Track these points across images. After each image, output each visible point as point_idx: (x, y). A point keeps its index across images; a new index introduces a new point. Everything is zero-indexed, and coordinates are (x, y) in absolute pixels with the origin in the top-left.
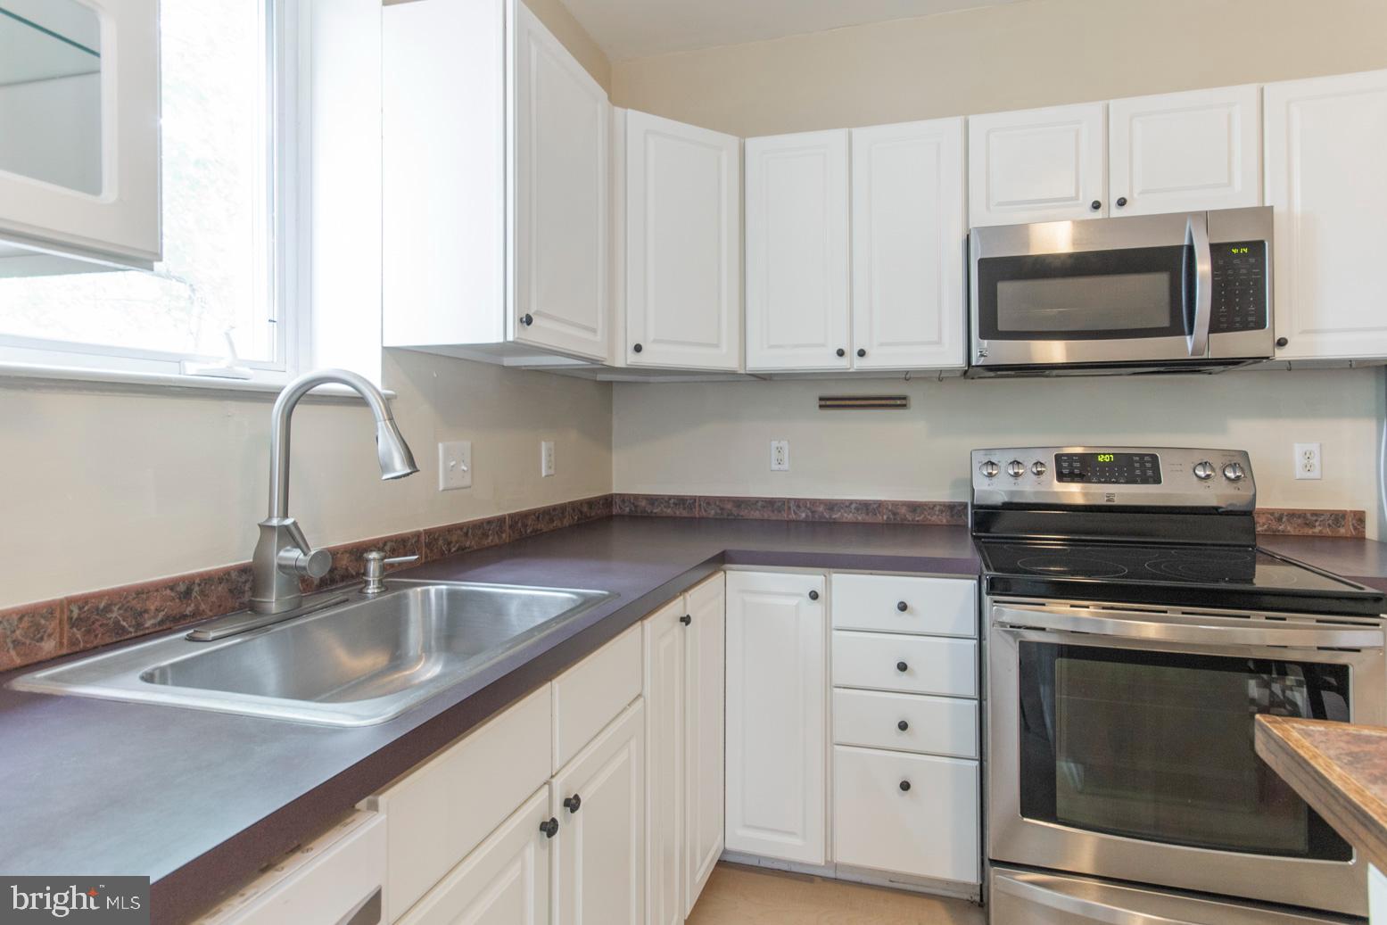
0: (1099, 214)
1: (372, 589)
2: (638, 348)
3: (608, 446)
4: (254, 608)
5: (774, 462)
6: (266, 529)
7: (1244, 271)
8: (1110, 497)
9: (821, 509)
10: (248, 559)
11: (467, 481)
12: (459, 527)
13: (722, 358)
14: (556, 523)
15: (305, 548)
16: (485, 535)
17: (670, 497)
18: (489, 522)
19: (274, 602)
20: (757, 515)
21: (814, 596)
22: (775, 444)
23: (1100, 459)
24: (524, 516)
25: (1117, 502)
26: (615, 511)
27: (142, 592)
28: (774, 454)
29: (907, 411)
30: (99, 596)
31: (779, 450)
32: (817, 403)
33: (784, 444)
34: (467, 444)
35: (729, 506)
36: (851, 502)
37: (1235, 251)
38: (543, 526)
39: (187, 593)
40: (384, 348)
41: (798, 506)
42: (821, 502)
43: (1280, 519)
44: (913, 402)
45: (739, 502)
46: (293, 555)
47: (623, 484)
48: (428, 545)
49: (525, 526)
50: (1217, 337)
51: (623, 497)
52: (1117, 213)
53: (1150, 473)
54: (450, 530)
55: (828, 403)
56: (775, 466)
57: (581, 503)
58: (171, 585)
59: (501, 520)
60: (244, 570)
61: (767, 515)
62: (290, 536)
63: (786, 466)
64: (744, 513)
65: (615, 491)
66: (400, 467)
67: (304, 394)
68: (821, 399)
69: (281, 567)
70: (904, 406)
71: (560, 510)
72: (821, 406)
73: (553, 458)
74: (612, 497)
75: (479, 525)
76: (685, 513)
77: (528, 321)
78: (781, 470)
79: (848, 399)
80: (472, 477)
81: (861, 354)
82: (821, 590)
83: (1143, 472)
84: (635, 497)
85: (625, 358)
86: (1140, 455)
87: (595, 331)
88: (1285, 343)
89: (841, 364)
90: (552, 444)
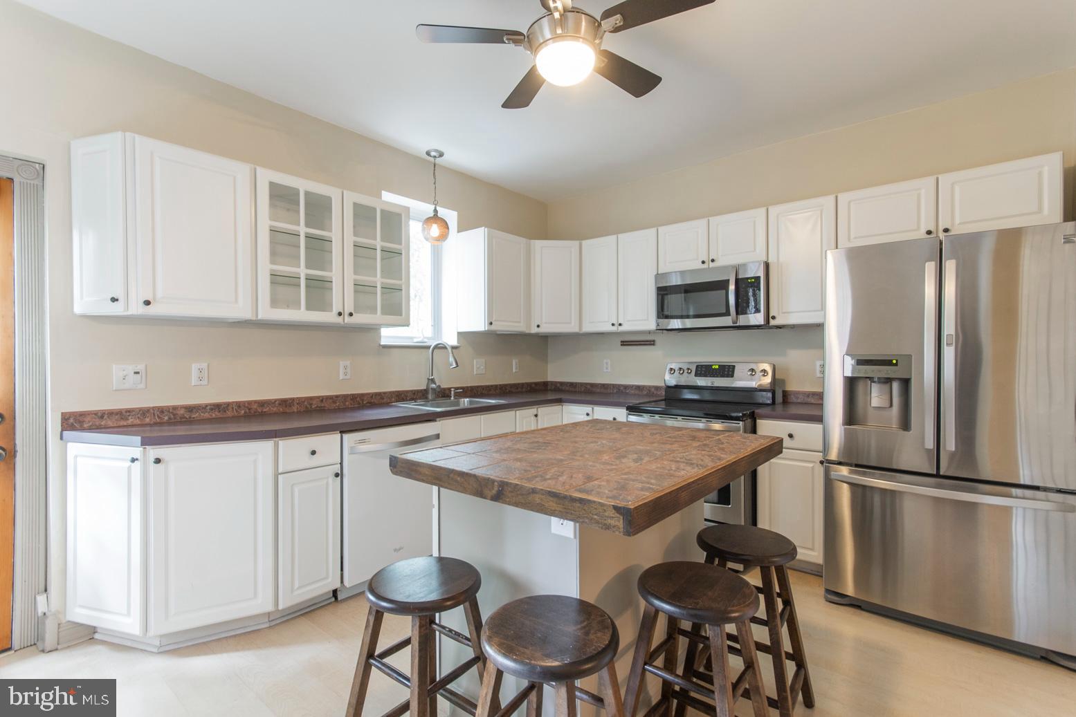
0: (705, 266)
1: (452, 398)
2: (538, 326)
3: (547, 362)
4: (427, 398)
5: (605, 369)
6: (428, 379)
8: (713, 383)
10: (425, 388)
11: (484, 372)
12: (481, 387)
13: (572, 328)
14: (519, 389)
15: (435, 384)
16: (490, 390)
17: (568, 383)
18: (492, 386)
19: (430, 397)
20: (598, 390)
21: (588, 414)
22: (605, 361)
23: (713, 367)
24: (505, 386)
25: (715, 385)
26: (549, 388)
27: (407, 392)
28: (605, 365)
29: (655, 347)
31: (607, 363)
32: (620, 343)
33: (609, 361)
34: (484, 360)
35: (589, 387)
36: (633, 386)
37: (749, 281)
38: (513, 390)
39: (414, 394)
40: (458, 333)
41: (613, 387)
42: (622, 385)
43: (808, 396)
44: (657, 342)
45: (592, 385)
46: (434, 386)
47: (552, 377)
48: (471, 391)
49: (506, 389)
50: (741, 317)
51: (552, 383)
52: (712, 265)
53: (731, 373)
54: (478, 387)
55: (624, 343)
56: (605, 371)
57: (532, 383)
58: (412, 391)
59: (496, 386)
60: (425, 390)
61: (602, 390)
62: (433, 381)
63: (609, 370)
64: (594, 389)
65: (549, 379)
66: (454, 365)
67: (436, 347)
68: (622, 342)
69: (432, 389)
70: (654, 345)
71: (522, 385)
72: (622, 345)
73: (518, 366)
74: (547, 382)
75: (488, 386)
76: (573, 389)
77: (491, 323)
78: (607, 372)
79: (632, 341)
80: (486, 371)
81: (620, 325)
82: (590, 413)
83: (728, 372)
84: (556, 382)
85: (534, 330)
86: (729, 366)
87: (520, 322)
88: (774, 318)
89: (614, 329)
90: (517, 360)
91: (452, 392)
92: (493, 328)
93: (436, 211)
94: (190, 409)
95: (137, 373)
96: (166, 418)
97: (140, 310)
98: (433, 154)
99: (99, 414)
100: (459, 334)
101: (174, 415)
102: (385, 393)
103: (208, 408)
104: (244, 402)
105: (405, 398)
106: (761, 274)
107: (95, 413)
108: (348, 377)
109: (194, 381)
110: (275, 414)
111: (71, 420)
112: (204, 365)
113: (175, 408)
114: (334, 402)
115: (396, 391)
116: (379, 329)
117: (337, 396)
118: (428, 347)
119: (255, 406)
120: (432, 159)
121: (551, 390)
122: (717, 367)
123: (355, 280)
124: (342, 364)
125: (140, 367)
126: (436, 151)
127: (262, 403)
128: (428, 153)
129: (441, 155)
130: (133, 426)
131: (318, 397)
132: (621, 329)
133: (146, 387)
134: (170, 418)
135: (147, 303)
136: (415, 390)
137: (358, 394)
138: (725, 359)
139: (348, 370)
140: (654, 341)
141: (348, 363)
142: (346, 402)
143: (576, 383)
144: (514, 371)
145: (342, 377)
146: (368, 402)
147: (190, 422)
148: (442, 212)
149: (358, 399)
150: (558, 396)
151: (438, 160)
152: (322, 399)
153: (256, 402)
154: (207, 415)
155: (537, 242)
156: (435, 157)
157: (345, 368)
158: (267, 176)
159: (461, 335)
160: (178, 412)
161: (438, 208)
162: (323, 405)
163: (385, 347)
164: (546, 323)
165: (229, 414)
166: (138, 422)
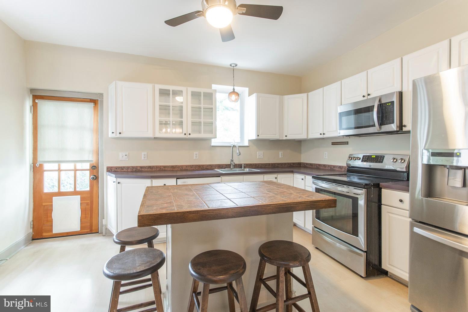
0: (365, 98)
1: (243, 168)
2: (286, 136)
3: (300, 153)
4: (230, 168)
5: (325, 157)
6: (231, 160)
7: (389, 109)
8: (370, 166)
9: (332, 167)
11: (262, 157)
12: (261, 164)
13: (303, 136)
14: (283, 166)
15: (234, 162)
17: (309, 163)
18: (267, 164)
20: (322, 168)
21: (302, 179)
22: (325, 153)
23: (372, 157)
24: (275, 164)
25: (372, 167)
26: (302, 166)
27: (223, 165)
28: (325, 155)
29: (348, 145)
30: (220, 164)
32: (331, 144)
33: (327, 153)
34: (262, 152)
36: (338, 166)
37: (388, 104)
38: (279, 166)
41: (328, 166)
44: (349, 143)
45: (320, 165)
49: (275, 165)
50: (383, 127)
51: (304, 163)
52: (369, 97)
54: (259, 164)
55: (333, 144)
57: (291, 163)
58: (225, 164)
59: (270, 164)
63: (327, 158)
64: (320, 167)
65: (302, 162)
66: (239, 154)
67: (234, 146)
68: (332, 143)
69: (232, 164)
70: (347, 144)
72: (332, 144)
73: (282, 155)
74: (301, 163)
75: (265, 164)
76: (311, 167)
77: (258, 136)
78: (326, 158)
79: (337, 143)
80: (264, 157)
81: (324, 134)
82: (304, 179)
83: (380, 160)
84: (305, 163)
85: (285, 138)
86: (381, 156)
87: (276, 135)
88: (405, 126)
89: (322, 136)
90: (282, 152)
91: (243, 166)
92: (260, 137)
93: (234, 89)
94: (141, 167)
95: (126, 155)
96: (134, 170)
97: (118, 135)
98: (233, 65)
99: (116, 168)
100: (249, 140)
101: (136, 169)
102: (213, 165)
103: (147, 167)
104: (159, 166)
105: (222, 167)
106: (395, 99)
107: (115, 167)
108: (197, 158)
109: (143, 158)
110: (169, 170)
111: (109, 169)
112: (146, 153)
113: (137, 167)
114: (192, 168)
115: (218, 164)
116: (211, 139)
117: (193, 165)
118: (231, 146)
119: (162, 168)
120: (232, 67)
121: (302, 167)
122: (374, 157)
123: (192, 121)
124: (195, 153)
125: (127, 153)
126: (234, 64)
127: (165, 167)
128: (231, 65)
129: (236, 65)
130: (125, 172)
131: (185, 165)
132: (325, 136)
133: (129, 160)
134: (135, 170)
135: (120, 133)
136: (227, 164)
137: (201, 165)
138: (379, 152)
139: (197, 155)
140: (348, 142)
141: (197, 153)
142: (196, 167)
143: (313, 164)
144: (280, 157)
145: (195, 158)
146: (205, 168)
147: (141, 171)
148: (238, 89)
149: (201, 167)
150: (291, 170)
151: (235, 67)
152: (187, 166)
153: (163, 166)
154: (146, 170)
155: (286, 96)
156: (234, 66)
157: (196, 154)
158: (158, 87)
159: (250, 141)
160: (138, 168)
161: (235, 88)
162: (187, 168)
163: (213, 146)
164: (290, 134)
165: (153, 170)
166: (126, 171)
